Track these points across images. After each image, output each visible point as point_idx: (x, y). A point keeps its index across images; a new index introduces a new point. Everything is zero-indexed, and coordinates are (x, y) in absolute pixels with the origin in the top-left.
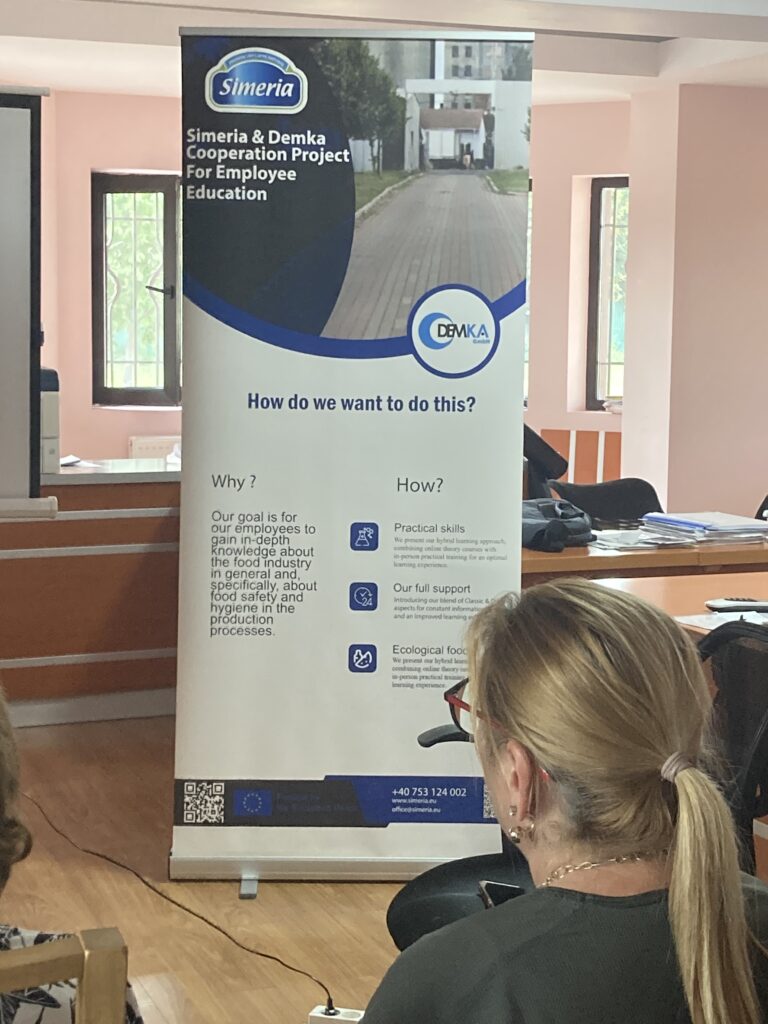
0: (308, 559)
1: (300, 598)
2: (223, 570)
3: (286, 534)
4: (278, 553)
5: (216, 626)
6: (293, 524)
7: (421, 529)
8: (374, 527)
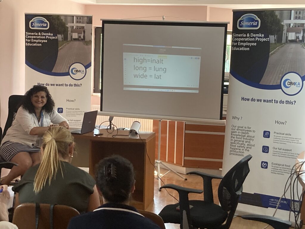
0: (253, 138)
1: (251, 148)
2: (233, 139)
3: (248, 132)
4: (246, 136)
5: (231, 152)
6: (250, 130)
7: (280, 134)
8: (269, 132)
